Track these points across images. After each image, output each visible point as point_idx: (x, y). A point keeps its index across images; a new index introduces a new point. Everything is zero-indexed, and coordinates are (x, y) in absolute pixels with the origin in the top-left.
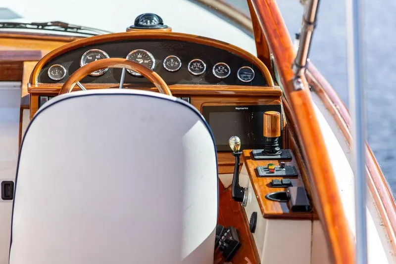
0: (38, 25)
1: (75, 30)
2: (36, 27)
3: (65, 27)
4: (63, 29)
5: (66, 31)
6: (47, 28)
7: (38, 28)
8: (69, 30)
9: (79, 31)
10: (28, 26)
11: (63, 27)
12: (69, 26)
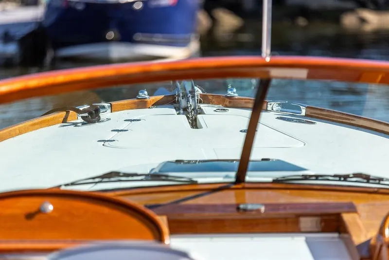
0: (340, 176)
1: (377, 181)
2: (338, 179)
3: (368, 178)
4: (365, 181)
5: (368, 182)
6: (349, 179)
7: (340, 180)
8: (371, 181)
9: (382, 182)
10: (330, 178)
11: (365, 179)
12: (371, 178)
